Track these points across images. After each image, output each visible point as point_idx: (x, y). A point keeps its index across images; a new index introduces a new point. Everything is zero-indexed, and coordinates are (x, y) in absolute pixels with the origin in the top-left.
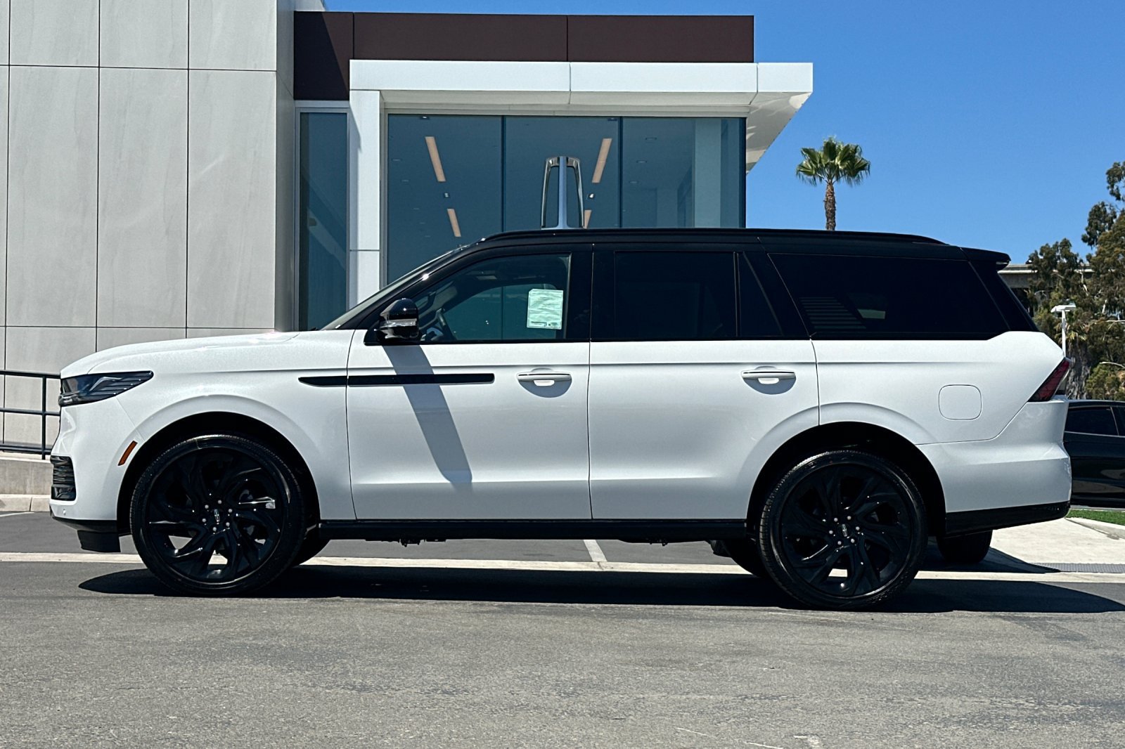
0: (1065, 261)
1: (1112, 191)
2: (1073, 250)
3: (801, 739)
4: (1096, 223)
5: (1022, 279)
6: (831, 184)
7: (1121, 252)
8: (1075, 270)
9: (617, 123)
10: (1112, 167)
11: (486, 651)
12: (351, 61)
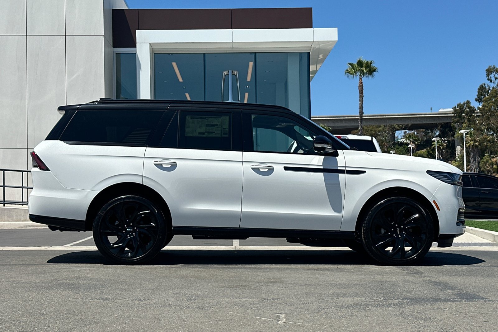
0: (468, 109)
1: (488, 78)
2: (472, 105)
3: (278, 315)
4: (481, 93)
5: (450, 119)
6: (361, 78)
7: (492, 105)
8: (473, 114)
9: (254, 55)
10: (488, 68)
11: (165, 283)
12: (137, 30)
